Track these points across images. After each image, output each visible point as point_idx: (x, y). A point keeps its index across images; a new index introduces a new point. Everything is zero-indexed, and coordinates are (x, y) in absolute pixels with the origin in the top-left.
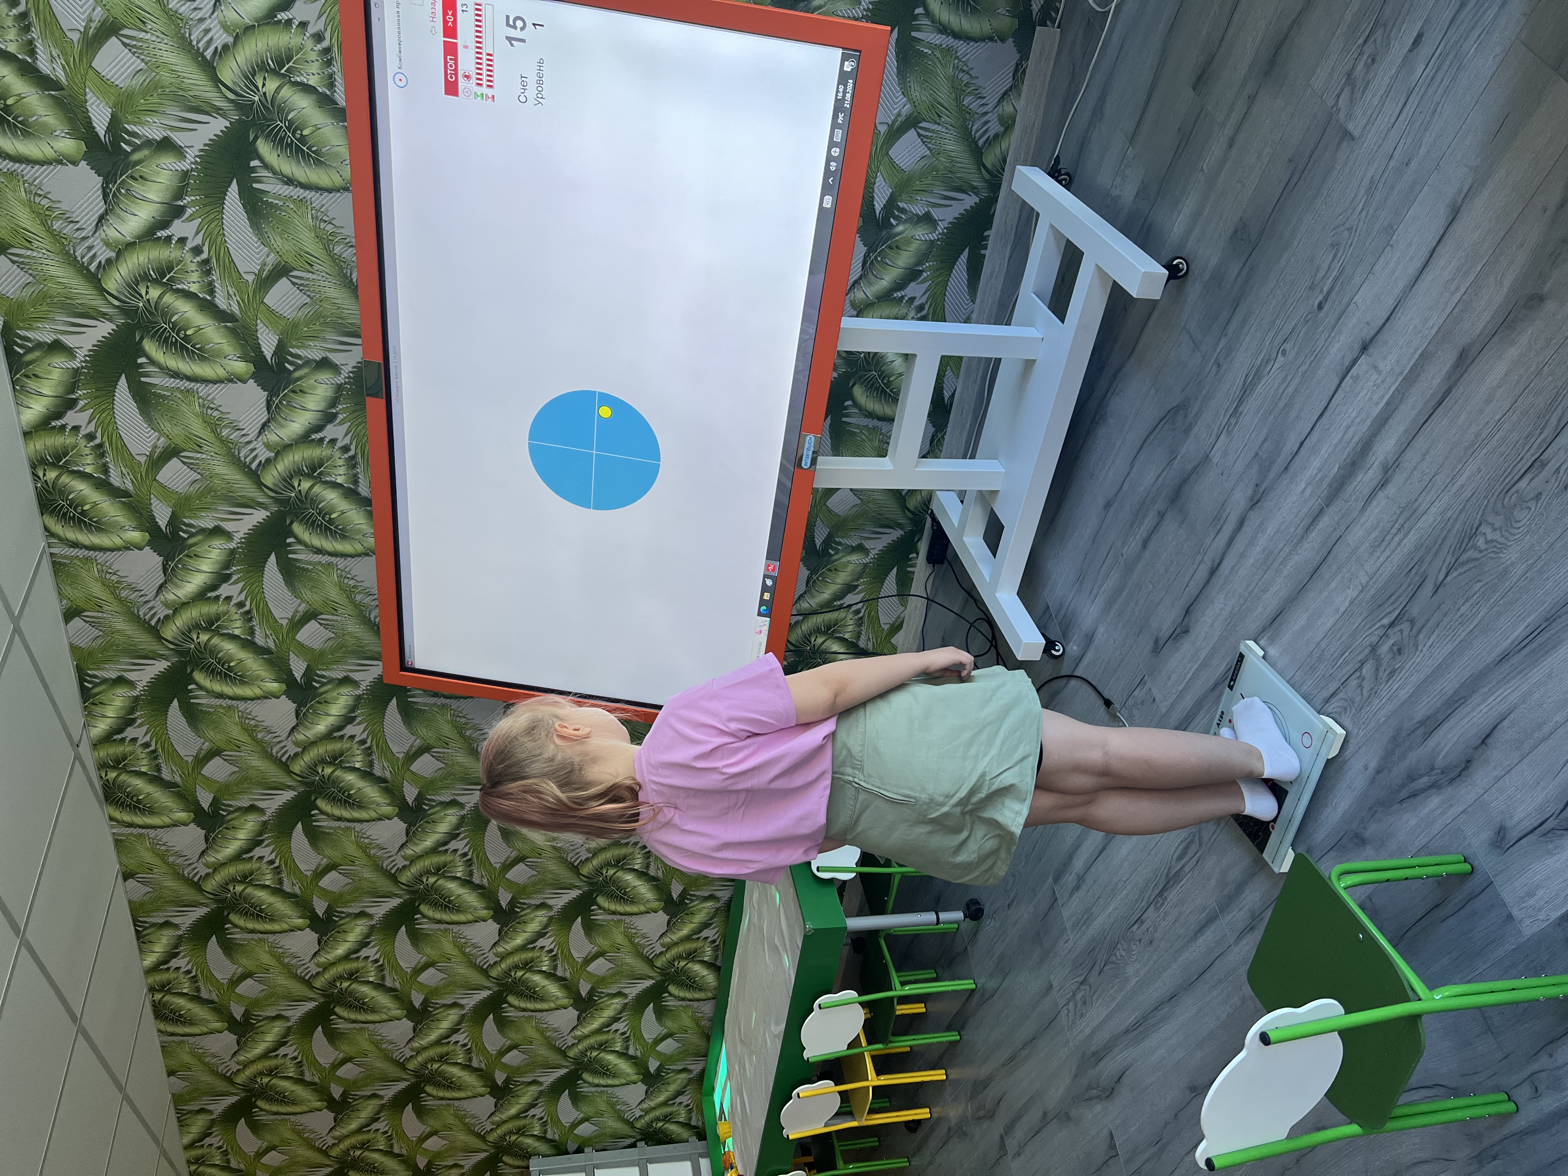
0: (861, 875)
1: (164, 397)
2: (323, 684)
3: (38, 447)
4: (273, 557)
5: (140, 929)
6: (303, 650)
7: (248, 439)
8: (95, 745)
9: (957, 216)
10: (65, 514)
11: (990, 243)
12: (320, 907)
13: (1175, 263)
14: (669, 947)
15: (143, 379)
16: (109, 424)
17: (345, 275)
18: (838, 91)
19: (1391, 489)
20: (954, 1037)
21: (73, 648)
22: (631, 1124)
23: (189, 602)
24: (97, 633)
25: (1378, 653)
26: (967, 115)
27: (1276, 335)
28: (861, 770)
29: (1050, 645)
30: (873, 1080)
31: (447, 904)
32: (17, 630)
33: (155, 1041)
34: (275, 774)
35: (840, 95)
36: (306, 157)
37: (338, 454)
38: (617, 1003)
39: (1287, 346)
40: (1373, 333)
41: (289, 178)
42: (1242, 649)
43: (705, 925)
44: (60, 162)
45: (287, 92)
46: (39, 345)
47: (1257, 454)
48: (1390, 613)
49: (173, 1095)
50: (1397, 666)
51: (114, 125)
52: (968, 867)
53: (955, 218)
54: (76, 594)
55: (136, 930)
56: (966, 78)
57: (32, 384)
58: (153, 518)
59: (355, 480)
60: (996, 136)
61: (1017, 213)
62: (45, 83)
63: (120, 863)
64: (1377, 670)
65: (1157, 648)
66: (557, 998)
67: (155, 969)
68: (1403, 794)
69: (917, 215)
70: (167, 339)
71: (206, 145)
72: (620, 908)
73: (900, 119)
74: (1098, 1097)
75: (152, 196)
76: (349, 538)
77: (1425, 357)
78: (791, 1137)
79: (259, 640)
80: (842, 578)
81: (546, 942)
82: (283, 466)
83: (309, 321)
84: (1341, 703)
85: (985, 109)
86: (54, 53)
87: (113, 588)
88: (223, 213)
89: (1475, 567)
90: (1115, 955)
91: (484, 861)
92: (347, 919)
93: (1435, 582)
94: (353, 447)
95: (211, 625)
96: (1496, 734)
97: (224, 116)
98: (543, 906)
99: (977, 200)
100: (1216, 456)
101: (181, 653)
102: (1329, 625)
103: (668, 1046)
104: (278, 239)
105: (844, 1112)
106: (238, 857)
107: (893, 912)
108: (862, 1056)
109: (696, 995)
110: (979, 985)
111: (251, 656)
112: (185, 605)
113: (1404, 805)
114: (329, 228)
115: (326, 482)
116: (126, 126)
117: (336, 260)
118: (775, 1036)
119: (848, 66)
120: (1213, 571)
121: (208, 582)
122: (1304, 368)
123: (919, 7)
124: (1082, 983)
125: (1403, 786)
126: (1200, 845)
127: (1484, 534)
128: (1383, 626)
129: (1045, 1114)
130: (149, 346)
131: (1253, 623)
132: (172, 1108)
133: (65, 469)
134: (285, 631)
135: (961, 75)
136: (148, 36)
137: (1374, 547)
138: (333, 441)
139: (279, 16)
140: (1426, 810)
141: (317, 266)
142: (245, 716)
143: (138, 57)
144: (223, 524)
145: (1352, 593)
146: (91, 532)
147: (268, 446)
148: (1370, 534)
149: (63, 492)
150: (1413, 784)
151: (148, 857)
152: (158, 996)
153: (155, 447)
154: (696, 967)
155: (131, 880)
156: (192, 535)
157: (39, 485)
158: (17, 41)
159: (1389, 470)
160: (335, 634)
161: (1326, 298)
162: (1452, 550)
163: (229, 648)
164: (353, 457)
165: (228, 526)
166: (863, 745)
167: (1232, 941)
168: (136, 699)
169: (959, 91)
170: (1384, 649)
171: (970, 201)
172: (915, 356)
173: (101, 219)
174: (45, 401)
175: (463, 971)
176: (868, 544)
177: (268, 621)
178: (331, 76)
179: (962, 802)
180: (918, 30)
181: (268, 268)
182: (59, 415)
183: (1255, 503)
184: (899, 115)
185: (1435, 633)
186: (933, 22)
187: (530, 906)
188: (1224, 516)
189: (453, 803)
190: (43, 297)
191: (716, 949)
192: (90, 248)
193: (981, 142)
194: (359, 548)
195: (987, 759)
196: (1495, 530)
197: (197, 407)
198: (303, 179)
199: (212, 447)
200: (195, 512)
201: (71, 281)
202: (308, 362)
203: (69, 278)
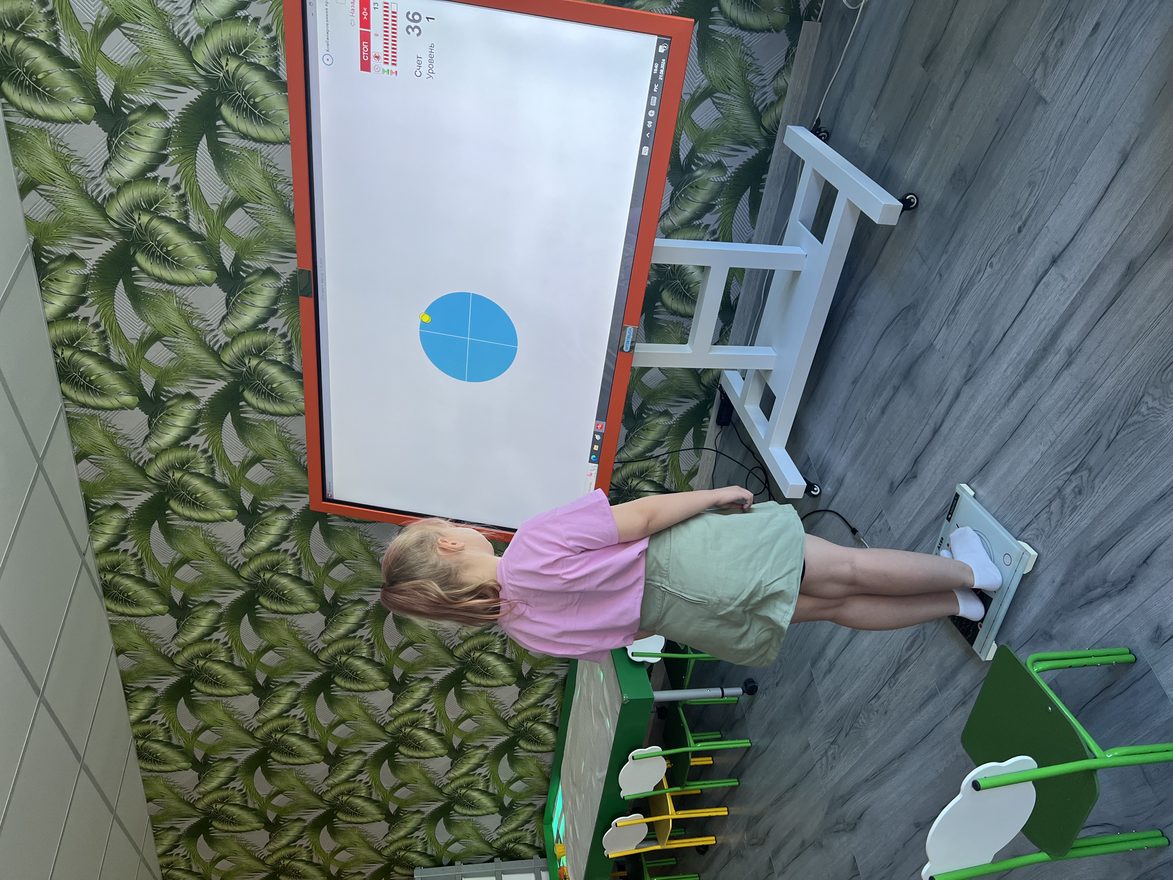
0: (665, 659)
1: (151, 296)
2: (265, 511)
3: (58, 332)
4: (229, 416)
5: (129, 692)
6: (251, 485)
7: (212, 328)
8: (97, 554)
9: (742, 163)
10: (77, 383)
11: (767, 183)
12: (261, 678)
13: (907, 198)
14: (520, 712)
15: (135, 283)
16: (110, 317)
17: (285, 206)
18: (654, 68)
19: (1074, 369)
20: (734, 782)
21: (82, 482)
22: (490, 845)
23: (167, 449)
24: (100, 471)
25: (1063, 494)
26: (750, 88)
27: (986, 251)
28: (667, 577)
29: (810, 487)
30: (673, 814)
31: (354, 676)
32: (41, 468)
33: (138, 776)
34: (228, 577)
35: (656, 70)
36: (257, 118)
37: (278, 340)
38: (481, 753)
39: (994, 260)
40: (1061, 250)
41: (244, 134)
42: (958, 490)
43: (547, 696)
44: (76, 121)
45: (244, 70)
46: (60, 257)
47: (970, 342)
48: (1073, 463)
49: (151, 816)
50: (1078, 503)
51: (117, 95)
52: (748, 652)
53: (740, 165)
54: (85, 443)
55: (125, 693)
56: (749, 60)
57: (54, 286)
58: (142, 386)
59: (291, 359)
60: (772, 104)
61: (787, 161)
62: (66, 62)
63: (114, 644)
64: (1062, 506)
65: (892, 489)
66: (436, 749)
67: (139, 721)
68: (1082, 602)
69: (712, 163)
70: (153, 253)
71: (183, 109)
72: (483, 682)
73: (699, 91)
74: (844, 830)
75: (144, 147)
76: (286, 402)
77: (1101, 268)
78: (610, 856)
79: (219, 478)
80: (652, 435)
81: (428, 707)
82: (238, 347)
83: (258, 241)
84: (1034, 532)
85: (764, 83)
86: (73, 41)
87: (111, 438)
88: (196, 160)
89: (1139, 428)
90: (858, 722)
91: (383, 645)
92: (281, 687)
93: (1108, 440)
94: (289, 334)
95: (183, 466)
96: (1155, 556)
97: (197, 88)
98: (426, 679)
99: (757, 152)
100: (938, 344)
101: (161, 486)
102: (1026, 471)
103: (518, 787)
104: (236, 179)
105: (650, 838)
106: (201, 639)
107: (689, 688)
108: (664, 795)
109: (540, 748)
110: (754, 744)
111: (212, 489)
112: (164, 451)
113: (1083, 610)
114: (274, 171)
115: (269, 361)
116: (125, 95)
117: (277, 194)
118: (600, 780)
119: (662, 50)
120: (936, 431)
121: (181, 433)
122: (1007, 277)
123: (714, 6)
124: (833, 743)
125: (1083, 595)
126: (924, 639)
127: (1147, 403)
128: (1067, 473)
129: (803, 842)
130: (141, 258)
131: (966, 470)
132: (150, 825)
133: (77, 349)
134: (237, 471)
135: (746, 57)
136: (142, 28)
137: (1061, 413)
138: (275, 330)
139: (239, 14)
140: (1100, 614)
141: (264, 200)
142: (207, 534)
143: (134, 44)
144: (193, 391)
145: (1043, 448)
146: (96, 396)
147: (226, 333)
148: (1057, 403)
149: (76, 366)
150: (1089, 594)
151: (135, 638)
152: (141, 742)
153: (144, 333)
154: (540, 728)
155: (122, 655)
156: (170, 399)
157: (58, 361)
158: (46, 31)
159: (1072, 355)
160: (275, 474)
161: (1024, 224)
162: (1121, 414)
163: (196, 483)
164: (289, 342)
165: (197, 393)
166: (669, 559)
167: (948, 712)
168: (127, 520)
169: (744, 70)
170: (1068, 490)
171: (752, 152)
172: (710, 267)
173: (106, 163)
174: (64, 298)
175: (367, 728)
176: (672, 410)
177: (225, 464)
178: (276, 58)
179: (744, 603)
180: (714, 24)
181: (228, 201)
182: (73, 309)
183: (968, 379)
184: (699, 87)
185: (1108, 479)
186: (725, 18)
187: (416, 679)
188: (945, 388)
189: (361, 601)
190: (62, 221)
191: (555, 714)
192: (98, 185)
193: (760, 108)
194: (293, 410)
195: (763, 571)
196: (1155, 399)
197: (175, 304)
198: (255, 135)
199: (185, 333)
200: (172, 382)
201: (84, 210)
202: (257, 271)
203: (82, 207)
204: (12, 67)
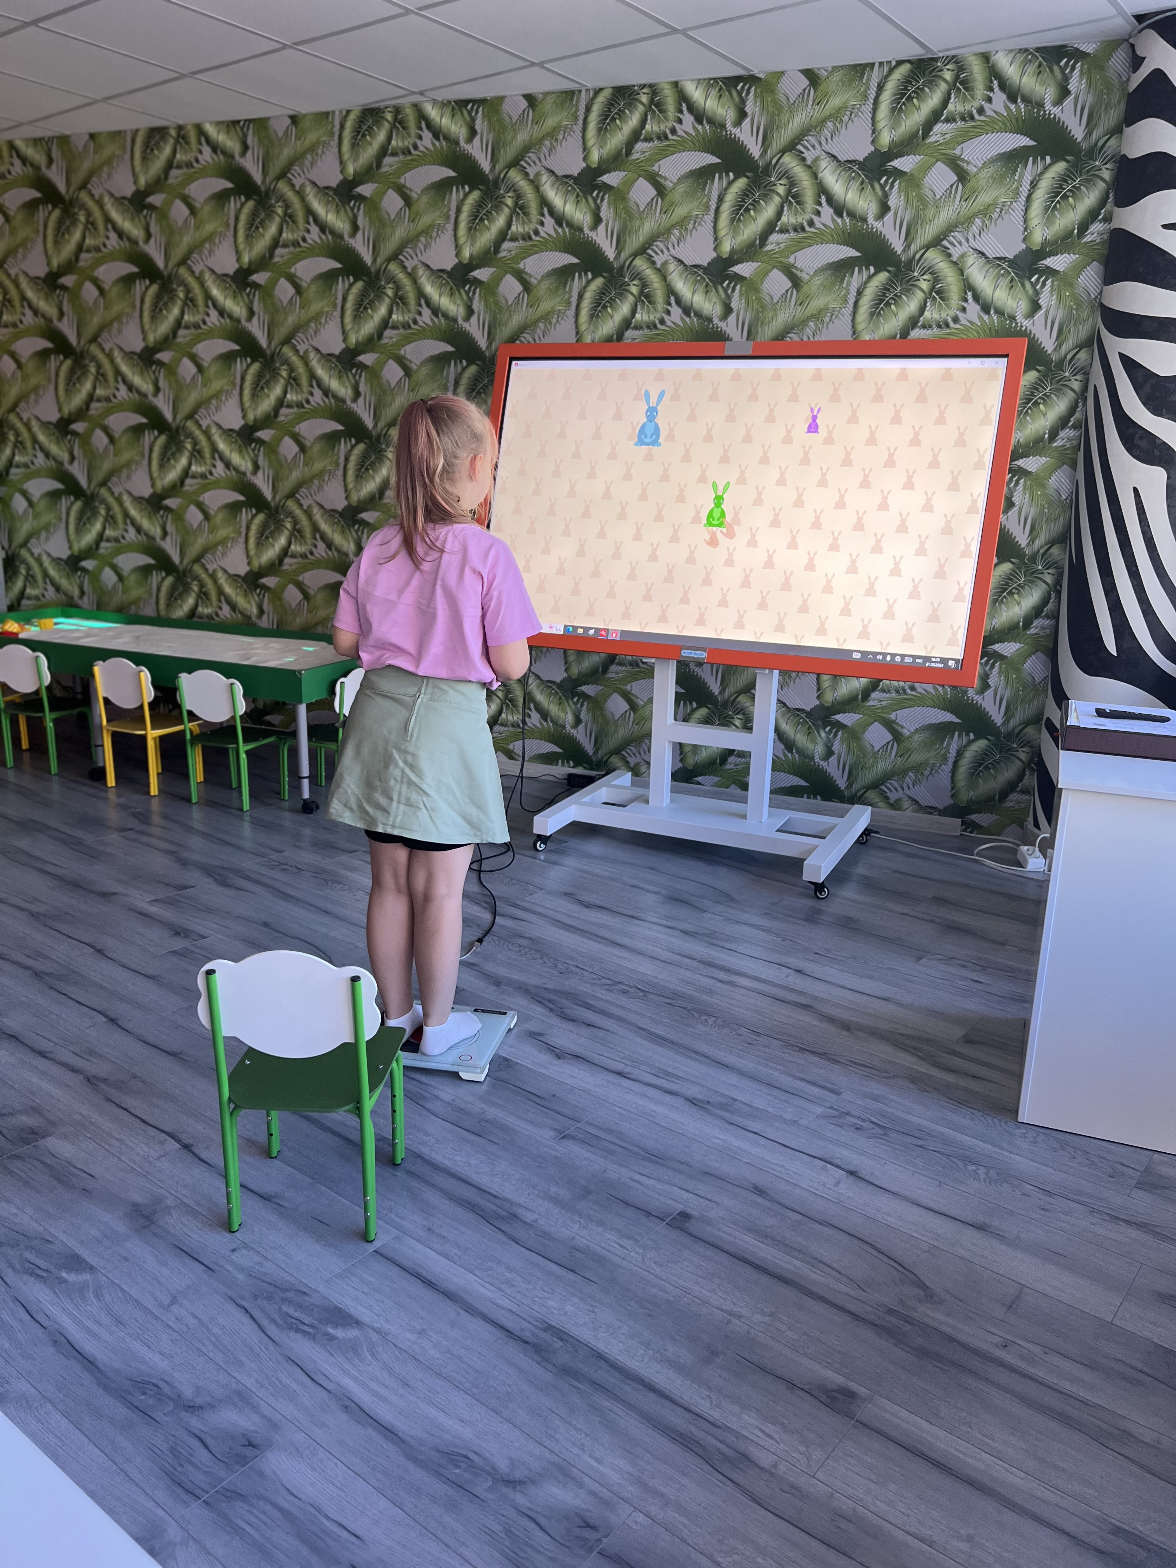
1: (704, 189)
2: (467, 293)
3: (666, 91)
4: (576, 261)
5: (241, 125)
6: (497, 280)
7: (671, 248)
8: (418, 106)
9: (831, 775)
10: (613, 105)
11: (813, 801)
12: (259, 278)
13: (827, 886)
14: (212, 576)
15: (717, 175)
16: (682, 146)
17: (793, 329)
18: (935, 658)
19: (720, 985)
21: (502, 99)
22: (24, 544)
23: (539, 192)
24: (514, 118)
26: (902, 776)
30: (152, 734)
31: (260, 385)
33: (127, 125)
34: (388, 248)
35: (933, 659)
36: (876, 306)
37: (658, 315)
38: (157, 532)
41: (861, 293)
43: (233, 607)
44: (874, 132)
45: (920, 295)
46: (743, 102)
47: (715, 931)
48: (646, 988)
51: (899, 173)
54: (548, 105)
55: (240, 121)
56: (926, 773)
57: (714, 93)
58: (609, 172)
59: (637, 328)
60: (887, 798)
62: (928, 127)
63: (305, 115)
65: (567, 894)
66: (162, 479)
67: (200, 131)
69: (832, 745)
70: (747, 195)
71: (885, 236)
72: (253, 533)
73: (899, 728)
74: (215, 879)
75: (850, 195)
76: (591, 321)
78: (95, 668)
79: (506, 245)
80: (553, 709)
81: (220, 469)
82: (650, 274)
83: (759, 300)
85: (906, 788)
86: (946, 136)
87: (552, 135)
88: (838, 244)
89: (690, 1016)
91: (301, 418)
92: (247, 300)
93: (673, 1003)
94: (663, 327)
95: (520, 208)
97: (904, 250)
98: (256, 467)
99: (842, 788)
101: (496, 183)
103: (108, 577)
104: (819, 282)
105: (117, 712)
106: (310, 212)
109: (162, 601)
110: (246, 812)
111: (493, 238)
112: (537, 189)
114: (827, 319)
115: (636, 305)
116: (898, 181)
117: (804, 322)
119: (951, 663)
121: (557, 209)
127: (710, 1019)
128: (637, 986)
129: (176, 853)
130: (742, 182)
133: (648, 109)
134: (514, 266)
135: (929, 769)
136: (957, 202)
138: (668, 313)
139: (969, 294)
141: (799, 308)
142: (440, 228)
143: (944, 194)
144: (603, 225)
146: (598, 123)
147: (665, 263)
149: (630, 106)
150: (546, 1002)
151: (311, 138)
152: (173, 133)
153: (665, 179)
154: (191, 601)
155: (290, 121)
156: (595, 200)
157: (636, 88)
158: (955, 111)
159: (729, 983)
160: (511, 305)
161: (822, 956)
162: (695, 1008)
163: (500, 221)
164: (655, 327)
165: (601, 228)
168: (457, 143)
169: (918, 768)
171: (842, 783)
172: (751, 733)
173: (834, 157)
174: (701, 101)
175: (192, 398)
176: (581, 727)
177: (523, 253)
178: (930, 327)
181: (798, 273)
182: (690, 109)
184: (902, 727)
185: (643, 1005)
186: (964, 746)
187: (257, 456)
189: (357, 394)
190: (778, 109)
191: (210, 617)
192: (813, 147)
193: (883, 787)
194: (583, 327)
196: (714, 1022)
197: (695, 213)
198: (861, 302)
199: (665, 221)
200: (614, 204)
201: (790, 130)
202: (729, 297)
203: (792, 130)
204: (924, 75)
